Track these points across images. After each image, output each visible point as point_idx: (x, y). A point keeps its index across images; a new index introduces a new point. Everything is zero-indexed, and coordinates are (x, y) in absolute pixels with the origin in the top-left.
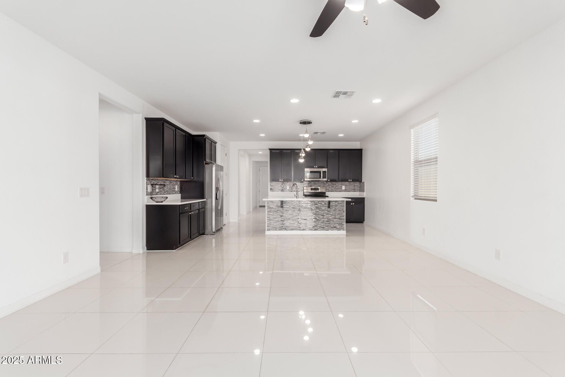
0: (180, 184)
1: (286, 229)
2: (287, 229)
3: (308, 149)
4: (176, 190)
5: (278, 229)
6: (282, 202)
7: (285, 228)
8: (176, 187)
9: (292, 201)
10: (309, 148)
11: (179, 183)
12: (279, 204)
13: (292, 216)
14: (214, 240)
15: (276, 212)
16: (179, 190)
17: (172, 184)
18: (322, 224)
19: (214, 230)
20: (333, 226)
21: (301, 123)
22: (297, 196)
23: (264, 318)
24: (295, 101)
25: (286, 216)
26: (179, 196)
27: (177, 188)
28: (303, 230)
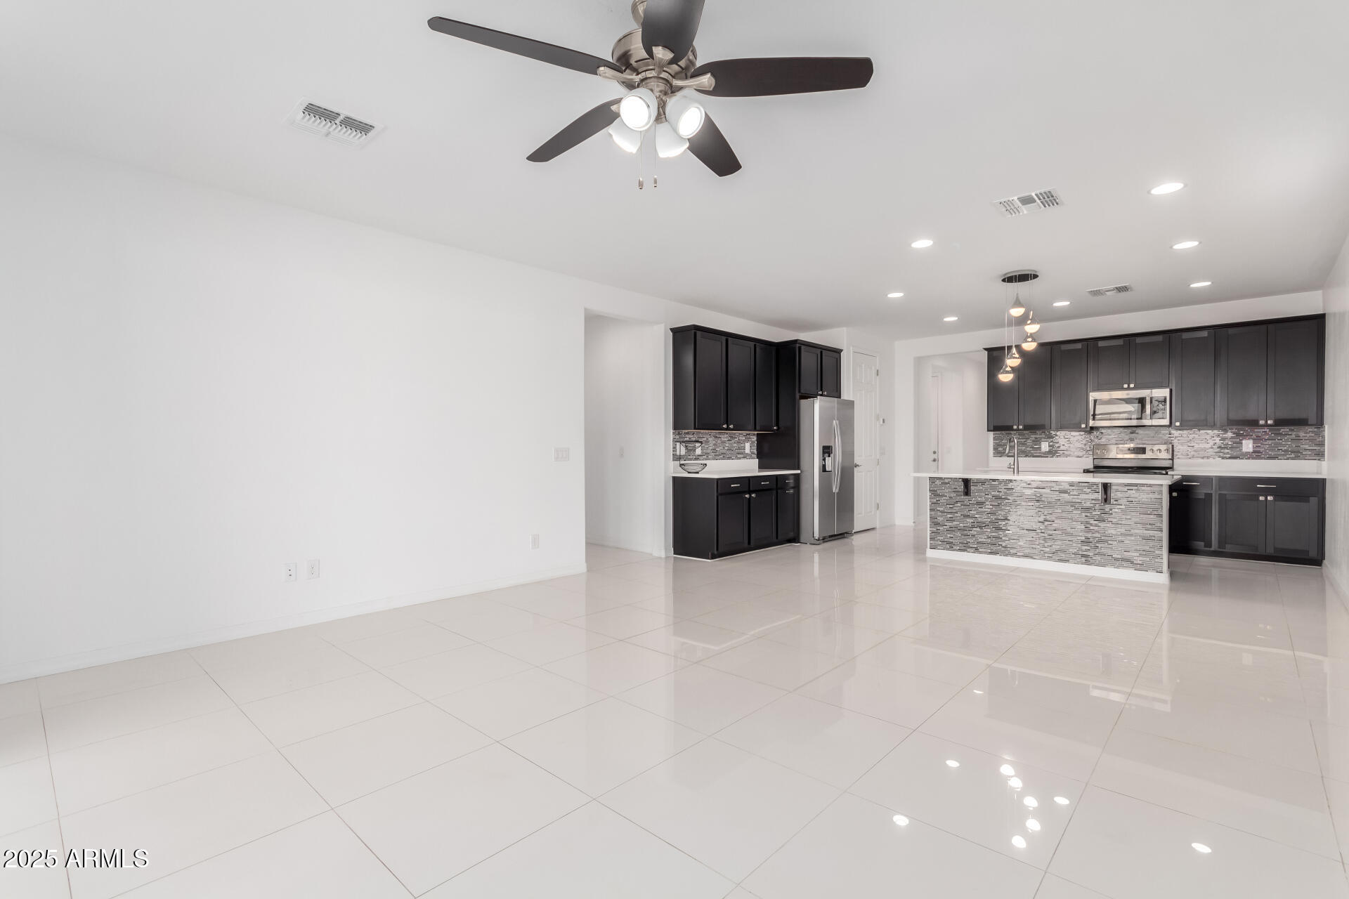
0: (757, 440)
1: (976, 549)
2: (980, 550)
3: (1030, 346)
4: (747, 450)
5: (958, 548)
6: (966, 482)
7: (976, 546)
8: (747, 445)
9: (994, 480)
10: (1032, 341)
11: (755, 438)
12: (961, 488)
13: (993, 517)
14: (816, 556)
15: (951, 506)
16: (755, 451)
17: (737, 439)
18: (1084, 548)
19: (817, 535)
20: (1119, 557)
21: (1004, 280)
22: (1014, 469)
23: (956, 766)
24: (922, 243)
25: (976, 516)
26: (755, 462)
27: (748, 448)
28: (1026, 556)
